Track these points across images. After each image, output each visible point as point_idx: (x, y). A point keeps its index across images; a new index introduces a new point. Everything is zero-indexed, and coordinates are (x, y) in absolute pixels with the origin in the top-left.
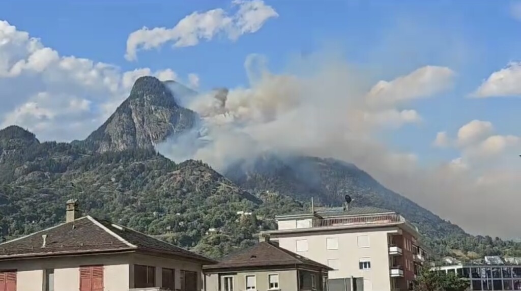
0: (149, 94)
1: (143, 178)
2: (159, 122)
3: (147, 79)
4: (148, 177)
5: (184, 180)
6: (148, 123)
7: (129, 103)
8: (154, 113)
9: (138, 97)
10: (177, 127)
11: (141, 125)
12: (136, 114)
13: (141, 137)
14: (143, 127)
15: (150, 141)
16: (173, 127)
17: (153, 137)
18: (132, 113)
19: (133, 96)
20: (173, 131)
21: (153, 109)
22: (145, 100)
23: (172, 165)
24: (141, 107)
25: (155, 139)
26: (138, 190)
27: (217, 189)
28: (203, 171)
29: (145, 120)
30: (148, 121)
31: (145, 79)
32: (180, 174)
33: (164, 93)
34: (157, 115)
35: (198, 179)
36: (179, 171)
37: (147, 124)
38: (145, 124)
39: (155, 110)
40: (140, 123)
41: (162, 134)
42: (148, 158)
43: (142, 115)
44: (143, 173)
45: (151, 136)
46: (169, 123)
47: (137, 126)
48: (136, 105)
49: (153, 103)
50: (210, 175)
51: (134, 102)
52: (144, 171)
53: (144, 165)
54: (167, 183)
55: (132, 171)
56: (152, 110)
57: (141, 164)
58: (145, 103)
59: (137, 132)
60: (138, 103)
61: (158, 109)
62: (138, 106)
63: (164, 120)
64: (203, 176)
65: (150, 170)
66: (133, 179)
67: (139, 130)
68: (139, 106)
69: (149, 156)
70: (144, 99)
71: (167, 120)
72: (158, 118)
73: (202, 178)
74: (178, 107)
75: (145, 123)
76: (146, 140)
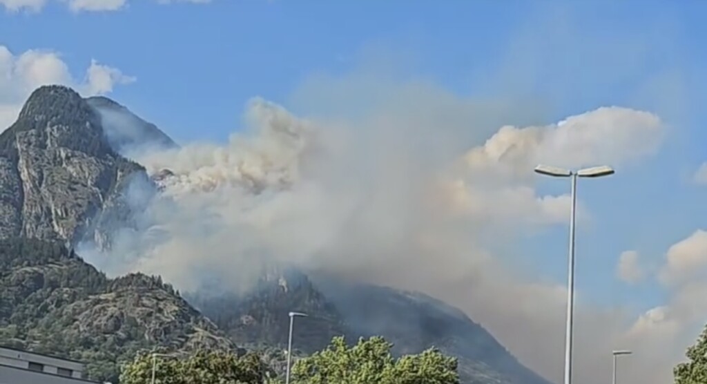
0: (59, 122)
1: (39, 301)
2: (72, 184)
3: (56, 92)
4: (48, 301)
5: (122, 314)
6: (50, 183)
7: (15, 138)
8: (64, 165)
9: (34, 128)
10: (110, 199)
11: (35, 186)
12: (27, 162)
13: (34, 212)
14: (39, 192)
15: (51, 220)
16: (100, 196)
17: (56, 213)
18: (18, 159)
19: (25, 122)
20: (100, 205)
21: (63, 155)
22: (49, 134)
23: (100, 280)
24: (37, 149)
25: (62, 219)
26: (28, 325)
27: (187, 339)
28: (162, 300)
29: (45, 176)
30: (50, 179)
31: (52, 92)
32: (114, 301)
33: (88, 124)
34: (70, 169)
35: (150, 314)
36: (113, 294)
37: (47, 185)
38: (43, 185)
39: (68, 158)
40: (33, 182)
41: (77, 208)
42: (50, 260)
43: (39, 167)
44: (39, 291)
45: (53, 212)
46: (94, 188)
47: (28, 186)
48: (30, 144)
49: (65, 144)
50: (177, 308)
51: (26, 136)
52: (41, 287)
53: (42, 275)
54: (87, 316)
55: (17, 285)
56: (60, 156)
57: (35, 272)
58: (48, 142)
59: (25, 200)
60: (33, 139)
61: (73, 156)
62: (32, 147)
63: (83, 182)
64: (160, 311)
65: (54, 285)
66: (18, 301)
67: (31, 197)
68: (35, 146)
69: (53, 257)
70: (45, 134)
71: (89, 182)
72: (71, 176)
73: (158, 315)
74: (115, 156)
75: (44, 181)
76: (42, 219)
